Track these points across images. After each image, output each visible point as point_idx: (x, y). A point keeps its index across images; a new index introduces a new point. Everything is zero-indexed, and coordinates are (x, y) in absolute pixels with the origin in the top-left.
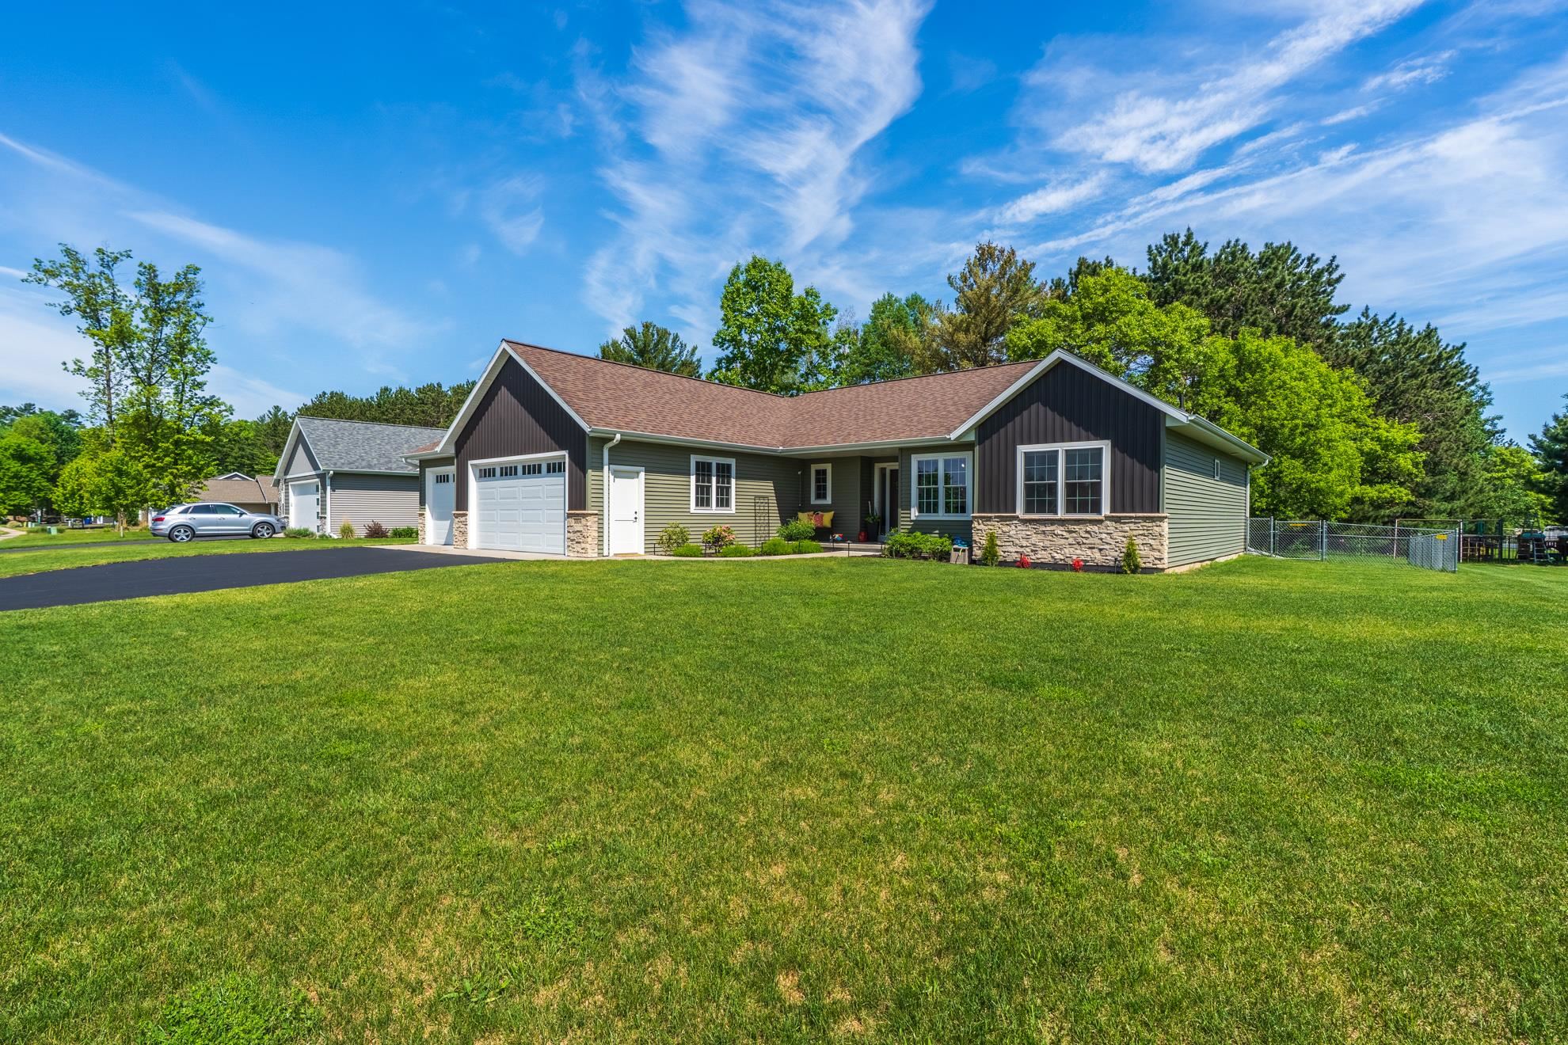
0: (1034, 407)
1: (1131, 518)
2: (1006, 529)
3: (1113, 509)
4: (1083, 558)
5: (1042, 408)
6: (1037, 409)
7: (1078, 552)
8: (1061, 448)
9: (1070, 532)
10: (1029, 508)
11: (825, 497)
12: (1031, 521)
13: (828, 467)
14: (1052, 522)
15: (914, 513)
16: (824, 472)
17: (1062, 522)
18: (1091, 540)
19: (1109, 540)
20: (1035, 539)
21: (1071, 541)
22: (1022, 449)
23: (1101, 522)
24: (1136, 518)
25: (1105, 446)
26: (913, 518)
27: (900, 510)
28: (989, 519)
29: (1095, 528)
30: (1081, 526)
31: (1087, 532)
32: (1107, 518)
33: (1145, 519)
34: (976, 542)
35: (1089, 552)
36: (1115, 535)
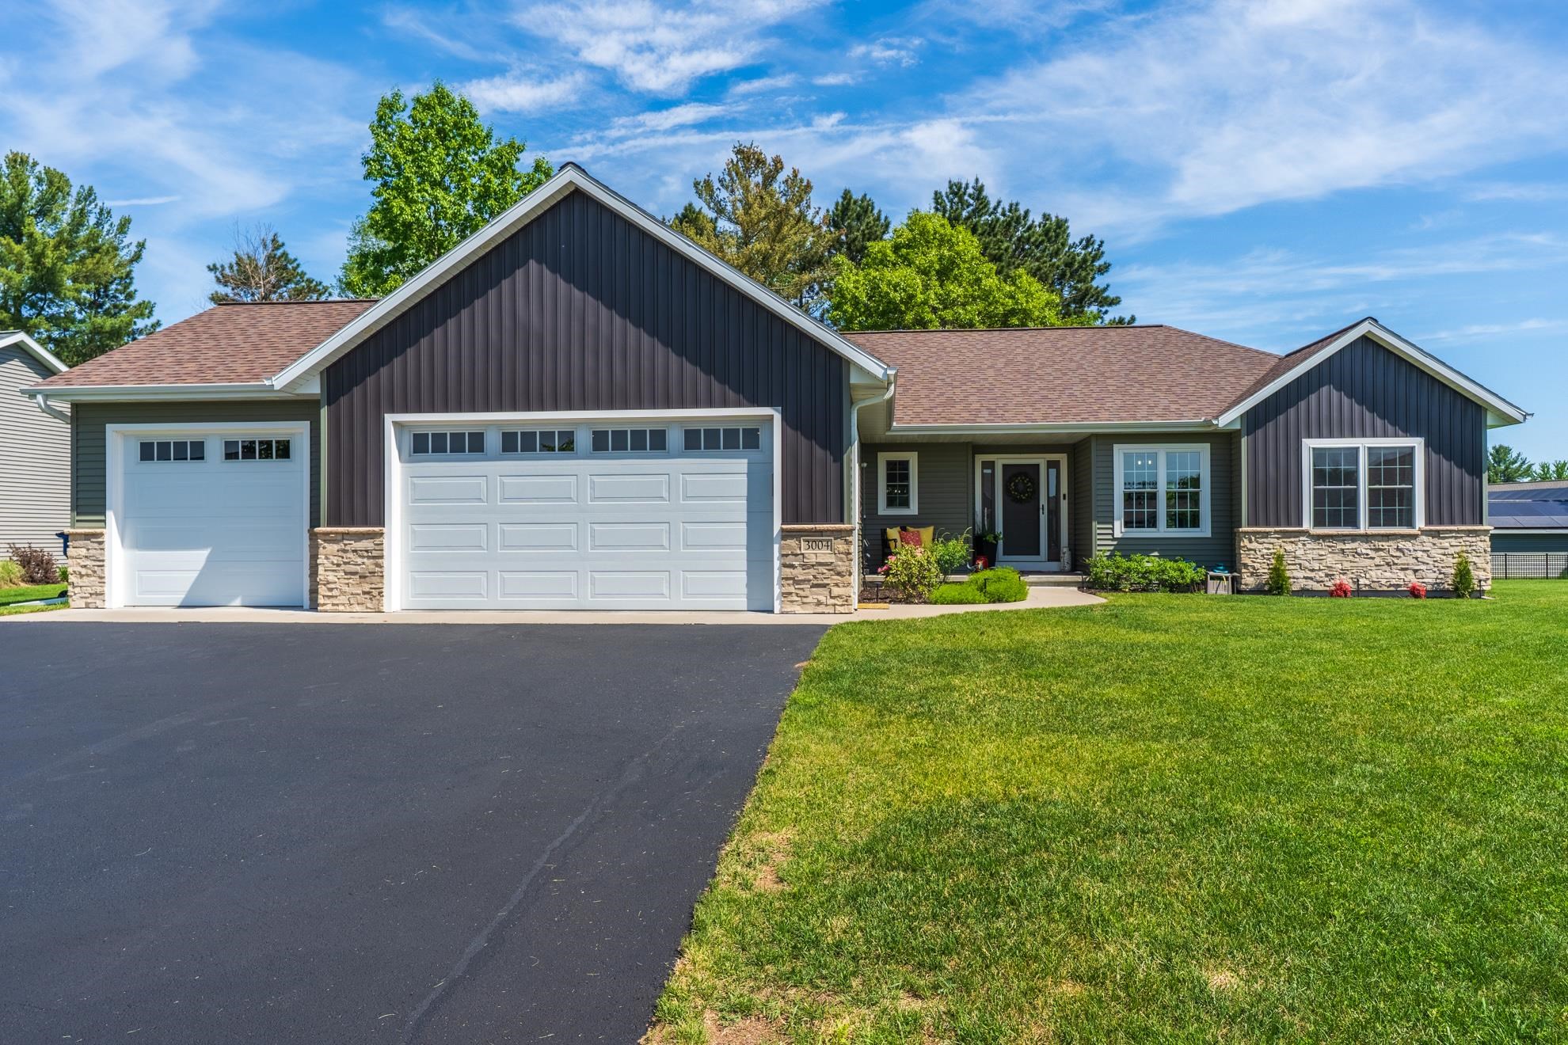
0: (1324, 390)
1: (1451, 531)
2: (1289, 547)
3: (1429, 522)
4: (1394, 582)
5: (1335, 393)
6: (1328, 394)
7: (1388, 574)
8: (1363, 444)
9: (1377, 550)
10: (1319, 521)
11: (905, 503)
12: (1324, 537)
13: (913, 458)
14: (1354, 538)
15: (1119, 529)
16: (904, 465)
17: (1366, 538)
18: (1403, 560)
19: (1426, 560)
20: (1330, 560)
21: (1378, 561)
22: (1309, 444)
23: (1415, 537)
24: (1458, 531)
25: (1417, 443)
26: (1117, 534)
27: (1094, 524)
28: (1266, 535)
29: (1408, 545)
30: (1391, 543)
31: (1398, 549)
32: (1424, 532)
33: (1469, 533)
34: (1246, 566)
35: (1401, 574)
36: (1433, 553)
